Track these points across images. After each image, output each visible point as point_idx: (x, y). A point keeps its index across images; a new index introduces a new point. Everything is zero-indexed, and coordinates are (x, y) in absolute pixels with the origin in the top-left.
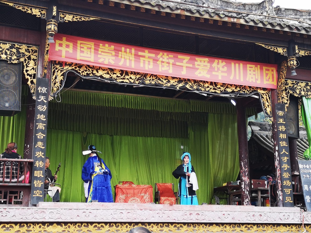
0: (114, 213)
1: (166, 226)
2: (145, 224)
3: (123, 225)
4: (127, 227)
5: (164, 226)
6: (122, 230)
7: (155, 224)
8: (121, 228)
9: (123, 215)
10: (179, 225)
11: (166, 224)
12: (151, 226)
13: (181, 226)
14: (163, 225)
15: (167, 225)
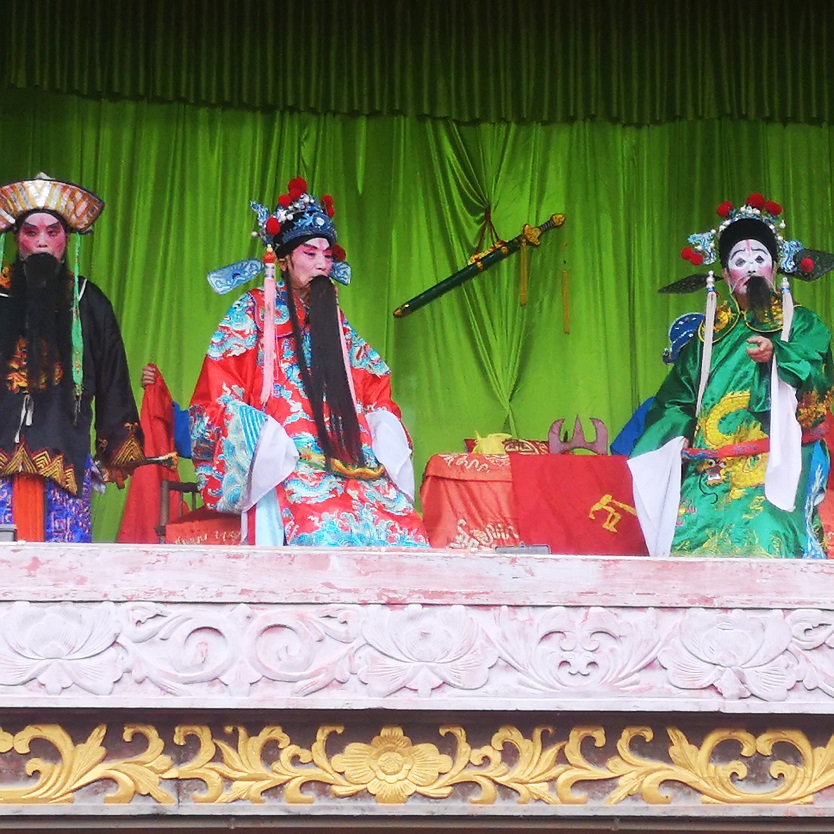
0: (144, 630)
1: (637, 745)
2: (442, 732)
3: (233, 741)
4: (270, 753)
5: (622, 745)
6: (228, 780)
7: (538, 733)
8: (218, 766)
9: (218, 653)
10: (764, 743)
11: (635, 731)
12: (493, 751)
13: (786, 752)
14: (613, 736)
15: (649, 735)
